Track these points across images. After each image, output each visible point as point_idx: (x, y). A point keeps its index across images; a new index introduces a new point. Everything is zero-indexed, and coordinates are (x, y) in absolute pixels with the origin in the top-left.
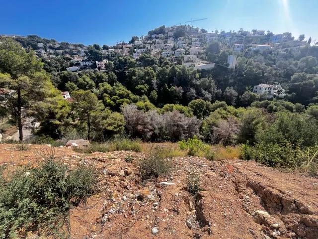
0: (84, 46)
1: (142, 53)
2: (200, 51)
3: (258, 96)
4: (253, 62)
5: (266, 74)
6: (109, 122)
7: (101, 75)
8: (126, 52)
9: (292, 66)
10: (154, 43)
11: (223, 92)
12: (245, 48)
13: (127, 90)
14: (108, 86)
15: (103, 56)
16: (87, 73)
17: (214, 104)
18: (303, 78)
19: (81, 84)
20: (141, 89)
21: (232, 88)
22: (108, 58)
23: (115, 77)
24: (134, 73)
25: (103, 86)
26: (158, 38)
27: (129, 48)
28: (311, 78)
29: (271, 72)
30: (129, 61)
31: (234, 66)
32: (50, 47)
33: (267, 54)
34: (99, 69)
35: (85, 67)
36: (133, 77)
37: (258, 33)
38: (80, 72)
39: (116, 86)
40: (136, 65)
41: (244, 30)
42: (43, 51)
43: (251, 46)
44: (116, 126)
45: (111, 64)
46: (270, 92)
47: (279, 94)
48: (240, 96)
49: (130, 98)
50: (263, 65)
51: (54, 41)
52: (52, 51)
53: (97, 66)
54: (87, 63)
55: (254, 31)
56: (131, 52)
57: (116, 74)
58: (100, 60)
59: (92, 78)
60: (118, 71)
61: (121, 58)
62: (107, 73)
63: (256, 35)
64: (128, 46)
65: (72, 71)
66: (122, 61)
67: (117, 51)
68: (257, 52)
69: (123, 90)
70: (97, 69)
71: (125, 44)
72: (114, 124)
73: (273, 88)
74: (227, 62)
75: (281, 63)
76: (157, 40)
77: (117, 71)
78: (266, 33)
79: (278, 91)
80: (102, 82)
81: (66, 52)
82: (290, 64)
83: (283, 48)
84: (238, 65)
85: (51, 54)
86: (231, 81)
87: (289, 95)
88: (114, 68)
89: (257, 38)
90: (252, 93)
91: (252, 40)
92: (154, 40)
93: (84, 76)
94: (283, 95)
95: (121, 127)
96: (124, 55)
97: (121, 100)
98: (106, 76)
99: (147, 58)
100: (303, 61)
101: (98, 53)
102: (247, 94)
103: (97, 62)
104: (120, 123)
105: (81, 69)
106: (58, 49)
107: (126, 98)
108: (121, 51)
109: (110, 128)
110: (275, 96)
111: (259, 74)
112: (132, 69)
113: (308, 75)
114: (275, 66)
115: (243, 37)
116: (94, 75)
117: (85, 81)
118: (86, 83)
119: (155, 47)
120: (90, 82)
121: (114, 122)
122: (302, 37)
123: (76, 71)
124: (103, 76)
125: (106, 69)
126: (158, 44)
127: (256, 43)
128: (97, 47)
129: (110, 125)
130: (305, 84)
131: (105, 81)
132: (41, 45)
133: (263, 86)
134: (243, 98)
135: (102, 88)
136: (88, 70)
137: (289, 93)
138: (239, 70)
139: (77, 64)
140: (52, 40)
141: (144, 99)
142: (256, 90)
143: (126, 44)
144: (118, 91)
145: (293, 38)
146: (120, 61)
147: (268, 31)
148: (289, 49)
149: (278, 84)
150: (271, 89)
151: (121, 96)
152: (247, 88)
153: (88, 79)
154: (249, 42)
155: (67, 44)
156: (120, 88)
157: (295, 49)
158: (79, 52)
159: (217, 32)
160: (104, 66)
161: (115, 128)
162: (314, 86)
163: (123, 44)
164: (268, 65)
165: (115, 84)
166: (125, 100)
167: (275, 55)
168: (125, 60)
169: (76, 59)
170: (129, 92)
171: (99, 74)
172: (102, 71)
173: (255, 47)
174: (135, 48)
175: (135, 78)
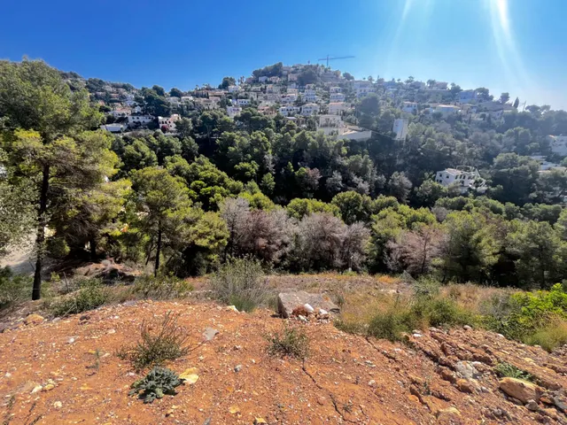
0: (133, 88)
1: (243, 107)
2: (345, 109)
3: (445, 188)
4: (434, 132)
5: (454, 153)
6: (200, 232)
7: (168, 141)
8: (213, 103)
9: (494, 141)
10: (264, 90)
11: (387, 181)
12: (420, 109)
13: (219, 171)
14: (181, 162)
15: (171, 107)
16: (140, 136)
17: (376, 201)
18: (513, 163)
19: (131, 156)
20: (245, 170)
21: (402, 173)
22: (180, 111)
23: (195, 146)
24: (231, 142)
25: (172, 161)
26: (271, 82)
27: (220, 96)
28: (524, 163)
29: (462, 151)
30: (222, 119)
31: (404, 137)
33: (454, 120)
34: (164, 130)
35: (137, 126)
36: (230, 148)
37: (437, 85)
38: (128, 133)
39: (199, 163)
40: (234, 127)
41: (415, 80)
43: (429, 106)
44: (212, 238)
45: (188, 123)
46: (463, 182)
47: (477, 187)
48: (416, 189)
49: (225, 186)
50: (449, 138)
51: (75, 76)
53: (161, 125)
54: (141, 119)
55: (432, 82)
56: (224, 104)
57: (197, 141)
58: (167, 114)
59: (152, 147)
60: (201, 137)
61: (206, 113)
62: (181, 140)
63: (434, 89)
64: (218, 93)
65: (112, 132)
66: (209, 119)
67: (197, 100)
68: (438, 116)
69: (212, 171)
70: (159, 130)
71: (211, 89)
72: (208, 234)
73: (467, 177)
74: (392, 130)
75: (477, 137)
76: (269, 86)
77: (198, 135)
78: (449, 87)
79: (476, 182)
80: (171, 154)
81: (97, 97)
82: (491, 138)
83: (478, 111)
84: (410, 136)
86: (399, 162)
87: (493, 189)
88: (192, 131)
89: (437, 93)
90: (436, 184)
91: (428, 97)
92: (263, 86)
93: (137, 142)
94: (483, 188)
95: (221, 241)
96: (211, 107)
97: (210, 188)
98: (177, 144)
99: (254, 115)
100: (510, 135)
101: (163, 103)
102: (428, 185)
103: (160, 118)
104: (220, 233)
105: (129, 128)
107: (219, 186)
108: (204, 101)
110: (470, 189)
111: (445, 151)
112: (228, 134)
113: (520, 158)
114: (467, 140)
115: (414, 90)
116: (154, 141)
117: (138, 151)
118: (140, 155)
119: (266, 98)
120: (148, 154)
121: (208, 230)
122: (505, 97)
123: (119, 132)
124: (172, 144)
125: (178, 132)
126: (270, 92)
127: (435, 102)
128: (160, 92)
130: (517, 172)
131: (177, 153)
133: (452, 172)
134: (421, 192)
135: (171, 166)
136: (142, 132)
137: (493, 186)
138: (411, 144)
139: (122, 120)
140: (71, 73)
141: (251, 188)
142: (440, 178)
143: (214, 89)
144: (202, 173)
145: (492, 97)
146: (205, 118)
147: (453, 84)
148: (487, 114)
149: (474, 171)
150: (464, 178)
151: (209, 181)
152: (426, 174)
153: (145, 148)
154: (425, 99)
156: (206, 166)
157: (495, 114)
158: (123, 97)
159: (371, 79)
160: (174, 125)
162: (531, 176)
163: (207, 89)
164: (458, 137)
165: (196, 159)
166: (217, 188)
167: (466, 122)
168: (215, 116)
169: (118, 110)
170: (224, 174)
171: (166, 140)
172: (169, 133)
173: (435, 108)
174: (230, 98)
175: (233, 149)
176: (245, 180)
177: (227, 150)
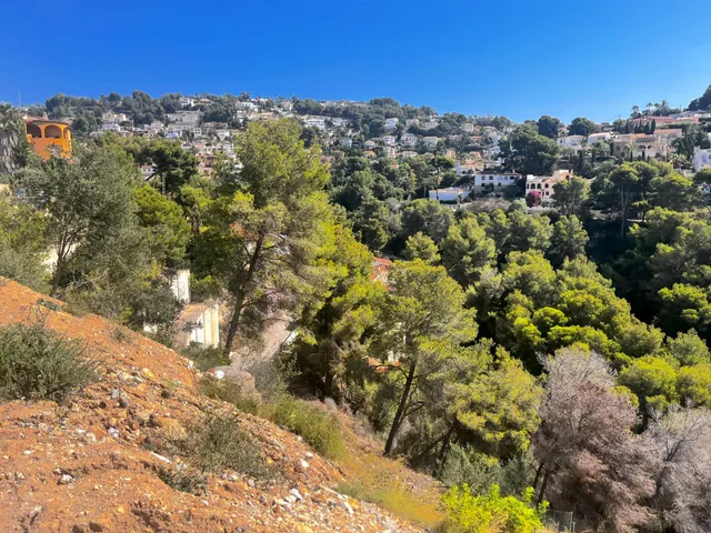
0: (508, 124)
6: (476, 397)
7: (528, 223)
8: (662, 142)
13: (609, 293)
14: (539, 267)
15: (559, 156)
16: (485, 210)
19: (452, 245)
20: (686, 302)
22: (577, 164)
23: (582, 235)
24: (669, 232)
25: (520, 263)
27: (684, 128)
30: (664, 180)
32: (413, 130)
34: (532, 201)
35: (487, 191)
36: (661, 246)
38: (466, 204)
39: (571, 270)
40: (690, 198)
42: (391, 140)
44: (496, 419)
45: (582, 186)
49: (612, 332)
51: (428, 113)
52: (412, 140)
53: (528, 191)
54: (497, 180)
57: (588, 224)
58: (544, 169)
59: (495, 232)
60: (603, 217)
61: (626, 166)
62: (554, 218)
64: (680, 120)
65: (442, 202)
66: (630, 180)
69: (594, 293)
70: (522, 202)
72: (491, 408)
77: (597, 215)
80: (524, 246)
81: (448, 144)
85: (408, 148)
88: (588, 204)
93: (471, 221)
95: (514, 434)
96: (650, 153)
97: (572, 329)
98: (544, 230)
101: (544, 148)
103: (530, 177)
104: (516, 415)
105: (472, 196)
106: (432, 133)
108: (639, 140)
109: (473, 421)
116: (503, 221)
117: (465, 237)
118: (467, 243)
120: (481, 244)
121: (491, 399)
123: (453, 202)
124: (532, 228)
125: (556, 205)
128: (548, 127)
129: (473, 406)
131: (536, 248)
132: (392, 123)
135: (513, 271)
136: (489, 203)
139: (466, 181)
140: (423, 109)
141: (687, 350)
143: (676, 112)
144: (570, 293)
146: (621, 178)
151: (578, 315)
153: (478, 233)
155: (461, 119)
156: (582, 281)
158: (488, 141)
160: (552, 192)
161: (489, 425)
163: (657, 114)
165: (567, 263)
166: (591, 332)
168: (646, 174)
169: (471, 164)
170: (622, 305)
171: (523, 219)
172: (540, 208)
175: (669, 249)
176: (674, 328)
177: (654, 250)
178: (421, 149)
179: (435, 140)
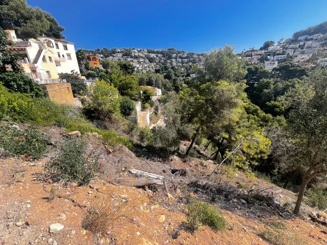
1: (279, 61)
8: (255, 60)
10: (302, 47)
24: (266, 86)
26: (311, 39)
27: (260, 55)
32: (180, 57)
36: (264, 90)
40: (270, 75)
42: (174, 60)
51: (184, 52)
52: (180, 60)
56: (263, 59)
64: (259, 52)
66: (252, 71)
69: (249, 104)
71: (254, 51)
76: (309, 43)
81: (190, 61)
85: (179, 62)
92: (302, 43)
96: (253, 63)
99: (293, 67)
106: (185, 58)
107: (254, 115)
108: (249, 59)
112: (265, 80)
119: (303, 53)
126: (309, 47)
132: (174, 55)
141: (280, 121)
143: (256, 50)
146: (249, 70)
155: (193, 54)
163: (251, 51)
168: (257, 69)
174: (269, 55)
175: (267, 91)
176: (275, 114)
177: (262, 91)
178: (182, 63)
179: (186, 60)
